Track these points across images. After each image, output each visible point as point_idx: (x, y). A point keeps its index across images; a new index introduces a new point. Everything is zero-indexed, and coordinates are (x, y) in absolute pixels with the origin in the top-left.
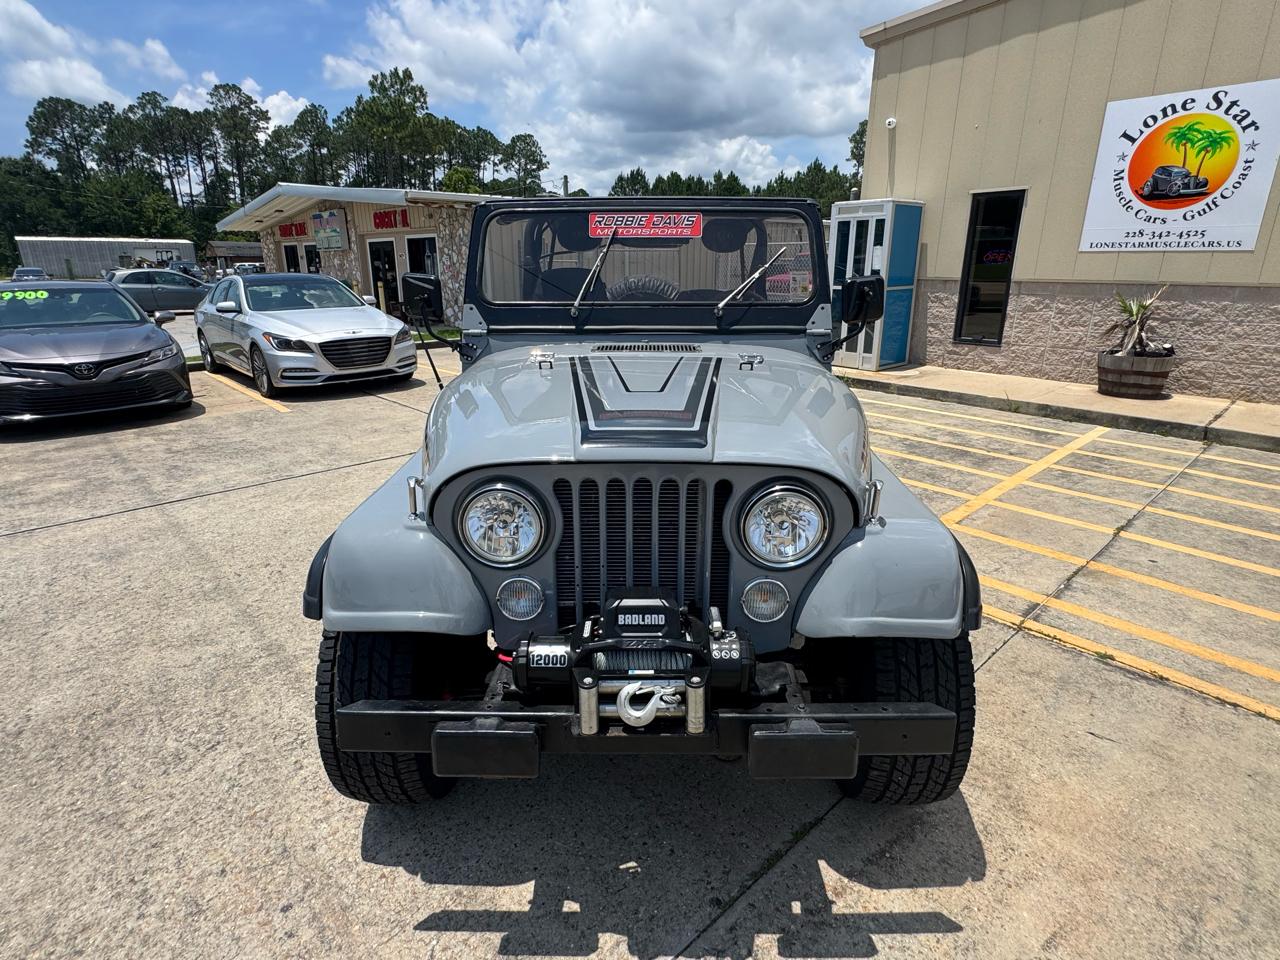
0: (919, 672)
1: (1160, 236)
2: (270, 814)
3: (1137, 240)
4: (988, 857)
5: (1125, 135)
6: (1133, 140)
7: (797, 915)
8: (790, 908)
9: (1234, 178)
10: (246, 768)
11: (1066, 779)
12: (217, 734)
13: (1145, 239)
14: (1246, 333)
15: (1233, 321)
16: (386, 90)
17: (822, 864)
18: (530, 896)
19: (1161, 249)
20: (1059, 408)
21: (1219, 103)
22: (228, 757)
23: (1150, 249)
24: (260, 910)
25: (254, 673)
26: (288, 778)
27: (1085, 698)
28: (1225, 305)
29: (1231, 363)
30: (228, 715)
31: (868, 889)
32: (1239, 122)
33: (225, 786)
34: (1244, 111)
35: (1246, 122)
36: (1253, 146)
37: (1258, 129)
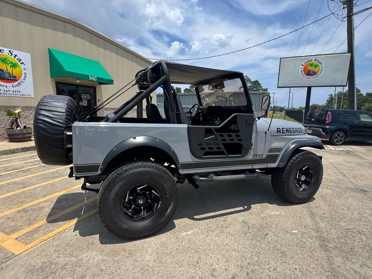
1: (7, 91)
13: (2, 92)
19: (8, 95)
23: (4, 95)
28: (31, 112)
32: (19, 61)
34: (19, 58)
35: (21, 62)
36: (25, 69)
37: (24, 64)
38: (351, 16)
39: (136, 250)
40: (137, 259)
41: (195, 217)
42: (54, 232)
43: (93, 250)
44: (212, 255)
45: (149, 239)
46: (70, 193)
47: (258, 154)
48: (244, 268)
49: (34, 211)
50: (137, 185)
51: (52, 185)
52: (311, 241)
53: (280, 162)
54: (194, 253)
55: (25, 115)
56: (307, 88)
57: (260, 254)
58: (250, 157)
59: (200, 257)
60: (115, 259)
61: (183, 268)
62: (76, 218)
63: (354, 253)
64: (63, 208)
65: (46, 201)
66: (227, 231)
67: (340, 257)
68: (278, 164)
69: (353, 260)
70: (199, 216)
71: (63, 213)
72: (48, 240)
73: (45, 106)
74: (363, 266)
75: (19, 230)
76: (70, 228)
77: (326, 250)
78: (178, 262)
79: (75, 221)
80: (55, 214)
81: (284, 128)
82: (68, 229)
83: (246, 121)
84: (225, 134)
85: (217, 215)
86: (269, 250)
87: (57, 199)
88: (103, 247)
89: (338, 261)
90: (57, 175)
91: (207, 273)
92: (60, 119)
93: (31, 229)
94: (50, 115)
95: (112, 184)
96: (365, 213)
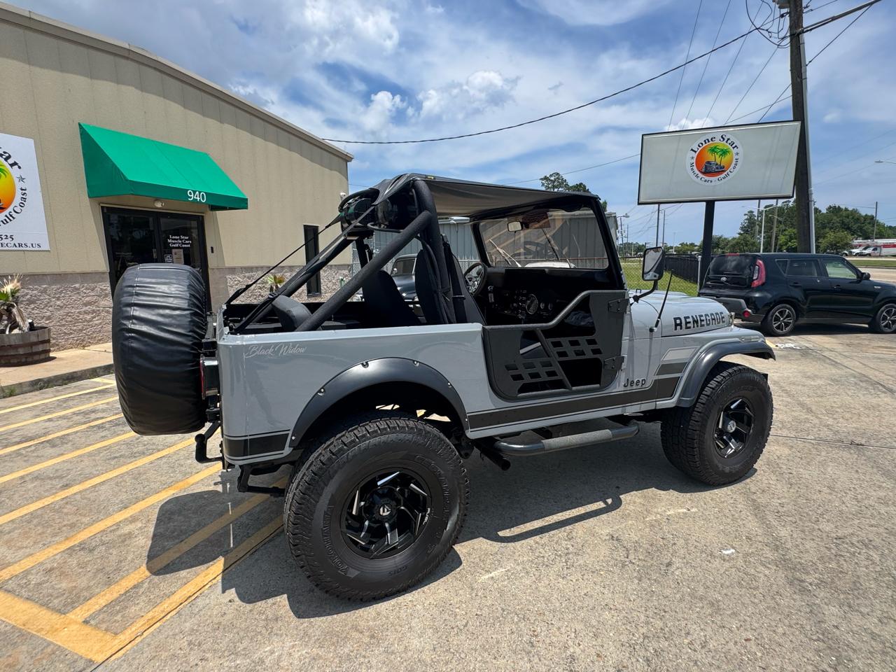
9: (17, 200)
14: (64, 304)
20: (50, 378)
28: (45, 288)
29: (64, 325)
34: (5, 153)
35: (11, 161)
36: (22, 179)
37: (20, 167)
38: (798, 35)
39: (383, 625)
40: (393, 648)
41: (501, 534)
42: (177, 598)
43: (281, 636)
44: (560, 624)
45: (408, 597)
46: (185, 494)
47: (635, 381)
48: (637, 647)
49: (109, 548)
50: (376, 475)
51: (137, 475)
52: (767, 572)
53: (682, 395)
54: (520, 621)
55: (28, 296)
56: (705, 203)
57: (665, 612)
58: (618, 388)
59: (534, 631)
60: (342, 652)
61: (503, 661)
62: (218, 557)
63: (861, 592)
64: (181, 535)
65: (133, 519)
66: (581, 562)
67: (835, 604)
68: (679, 400)
69: (862, 609)
70: (508, 530)
71: (185, 547)
72: (165, 619)
73: (138, 294)
74: (886, 621)
75: (87, 599)
76: (210, 584)
77: (803, 591)
78: (487, 647)
79: (218, 565)
80: (164, 550)
81: (688, 317)
82: (207, 587)
83: (609, 307)
84: (565, 341)
85: (550, 525)
86: (682, 600)
87: (157, 510)
88: (305, 625)
89: (832, 612)
90: (141, 448)
91: (560, 668)
92: (178, 326)
93: (116, 595)
94: (154, 318)
95: (320, 477)
96: (868, 497)
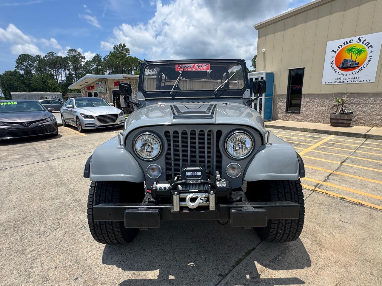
0: (285, 194)
1: (346, 79)
2: (72, 250)
3: (339, 81)
4: (312, 260)
5: (333, 51)
6: (335, 52)
7: (248, 279)
8: (246, 277)
9: (367, 61)
10: (66, 236)
11: (335, 235)
12: (57, 225)
13: (341, 80)
14: (374, 107)
15: (370, 103)
16: (118, 49)
17: (256, 262)
18: (158, 274)
19: (346, 83)
20: (319, 130)
21: (360, 41)
22: (60, 232)
23: (343, 83)
24: (67, 280)
25: (71, 207)
26: (80, 238)
27: (338, 211)
28: (367, 99)
29: (370, 116)
30: (61, 220)
31: (272, 270)
32: (367, 46)
33: (59, 241)
34: (368, 42)
35: (369, 45)
36: (371, 52)
